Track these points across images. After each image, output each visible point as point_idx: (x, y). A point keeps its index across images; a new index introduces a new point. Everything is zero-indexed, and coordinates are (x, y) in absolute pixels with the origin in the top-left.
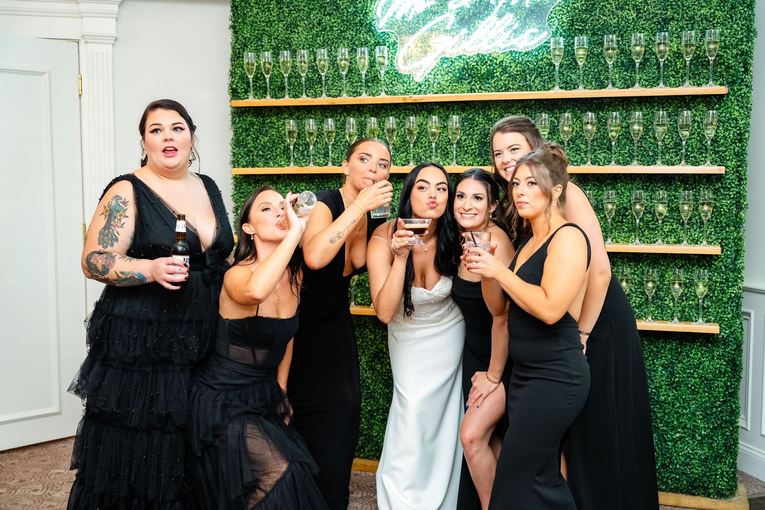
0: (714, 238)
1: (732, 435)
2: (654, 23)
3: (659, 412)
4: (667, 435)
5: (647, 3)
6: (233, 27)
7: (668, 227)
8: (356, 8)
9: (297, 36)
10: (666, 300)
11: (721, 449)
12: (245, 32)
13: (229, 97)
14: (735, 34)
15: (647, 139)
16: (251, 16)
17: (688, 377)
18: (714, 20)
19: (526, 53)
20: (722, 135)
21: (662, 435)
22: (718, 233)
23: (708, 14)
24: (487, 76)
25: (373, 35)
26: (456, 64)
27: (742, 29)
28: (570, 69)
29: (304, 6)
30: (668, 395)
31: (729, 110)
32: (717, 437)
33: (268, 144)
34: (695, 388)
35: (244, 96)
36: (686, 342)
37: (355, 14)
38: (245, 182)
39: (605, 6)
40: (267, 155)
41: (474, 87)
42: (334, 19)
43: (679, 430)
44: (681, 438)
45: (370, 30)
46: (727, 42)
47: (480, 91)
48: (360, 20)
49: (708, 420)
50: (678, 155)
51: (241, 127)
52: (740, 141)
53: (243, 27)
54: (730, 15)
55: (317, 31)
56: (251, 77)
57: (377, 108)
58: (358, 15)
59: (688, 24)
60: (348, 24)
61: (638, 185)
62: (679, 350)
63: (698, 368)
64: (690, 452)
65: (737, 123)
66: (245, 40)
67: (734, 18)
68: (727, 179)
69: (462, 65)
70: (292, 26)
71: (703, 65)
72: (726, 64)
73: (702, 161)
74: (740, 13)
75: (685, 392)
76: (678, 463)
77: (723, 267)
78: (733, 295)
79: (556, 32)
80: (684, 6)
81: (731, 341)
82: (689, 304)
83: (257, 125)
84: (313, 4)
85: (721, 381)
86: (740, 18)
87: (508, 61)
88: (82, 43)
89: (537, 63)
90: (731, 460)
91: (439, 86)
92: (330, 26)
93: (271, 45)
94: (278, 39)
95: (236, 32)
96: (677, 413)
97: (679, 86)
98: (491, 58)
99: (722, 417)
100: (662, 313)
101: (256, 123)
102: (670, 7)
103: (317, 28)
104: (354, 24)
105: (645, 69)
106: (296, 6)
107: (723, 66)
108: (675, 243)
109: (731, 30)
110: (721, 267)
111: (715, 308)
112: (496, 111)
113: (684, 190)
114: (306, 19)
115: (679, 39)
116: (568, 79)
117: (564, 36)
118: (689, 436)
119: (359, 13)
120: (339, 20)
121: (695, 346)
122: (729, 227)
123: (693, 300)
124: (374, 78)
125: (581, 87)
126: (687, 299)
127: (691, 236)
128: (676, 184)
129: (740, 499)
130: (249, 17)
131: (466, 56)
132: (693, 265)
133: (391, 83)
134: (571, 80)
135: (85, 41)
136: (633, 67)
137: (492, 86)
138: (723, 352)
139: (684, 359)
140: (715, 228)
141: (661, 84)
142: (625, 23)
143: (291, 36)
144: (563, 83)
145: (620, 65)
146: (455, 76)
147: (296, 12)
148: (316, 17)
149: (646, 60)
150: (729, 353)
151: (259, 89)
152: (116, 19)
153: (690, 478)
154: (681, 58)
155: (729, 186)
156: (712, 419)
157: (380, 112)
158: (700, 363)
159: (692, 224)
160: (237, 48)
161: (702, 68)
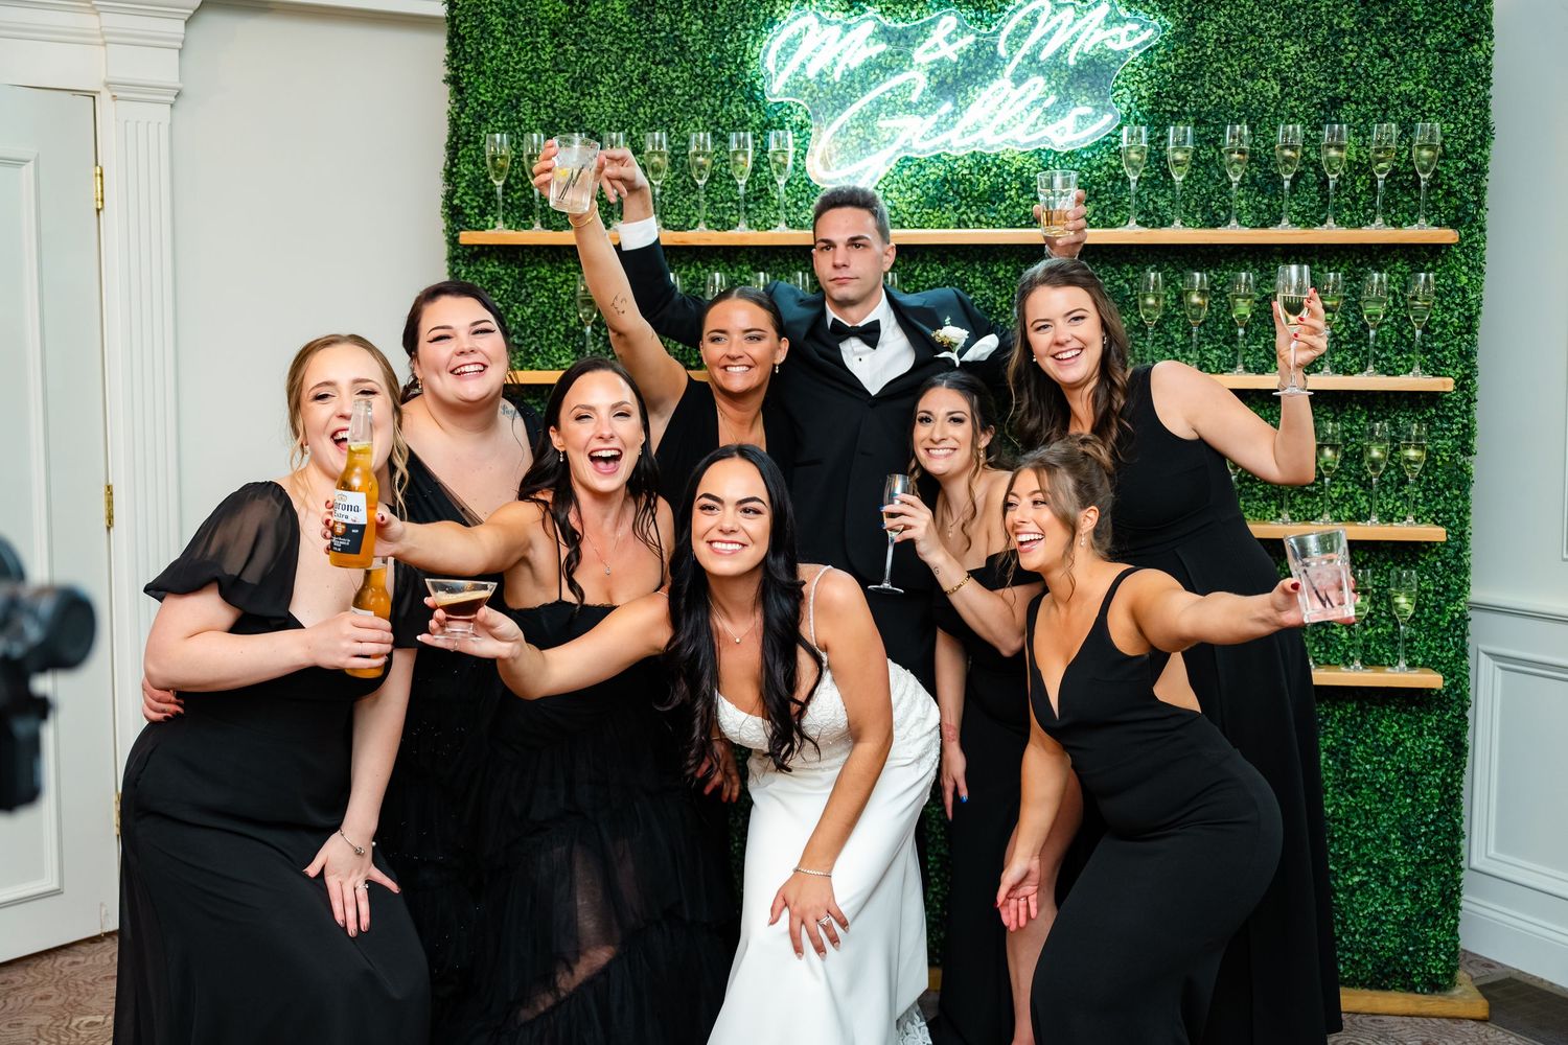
0: (1422, 509)
1: (1453, 874)
2: (1314, 106)
4: (1336, 879)
5: (1301, 69)
6: (453, 81)
7: (1338, 490)
8: (722, 52)
9: (596, 103)
11: (1435, 903)
12: (482, 91)
13: (441, 224)
14: (1461, 131)
16: (493, 58)
17: (1374, 770)
18: (1424, 104)
19: (1067, 154)
20: (1439, 319)
22: (1431, 501)
23: (1413, 93)
24: (990, 196)
25: (758, 107)
26: (928, 171)
27: (1474, 123)
28: (1154, 187)
29: (612, 44)
30: (1339, 806)
31: (1452, 273)
32: (1429, 880)
33: (532, 321)
34: (1387, 790)
35: (477, 222)
36: (1371, 704)
37: (718, 63)
40: (531, 344)
41: (965, 216)
42: (674, 71)
43: (1359, 870)
44: (1362, 884)
45: (752, 98)
46: (1448, 146)
47: (976, 224)
48: (731, 76)
49: (1412, 848)
50: (1357, 355)
52: (1471, 330)
53: (476, 80)
54: (1454, 96)
55: (639, 95)
56: (499, 183)
57: (766, 254)
58: (726, 66)
59: (1375, 110)
60: (705, 83)
62: (1359, 719)
63: (1393, 753)
64: (1380, 909)
65: (1464, 297)
66: (483, 107)
67: (1460, 103)
68: (1446, 400)
69: (942, 173)
70: (583, 84)
71: (1403, 188)
72: (1445, 187)
73: (1401, 366)
74: (1470, 93)
75: (1370, 798)
76: (1356, 931)
77: (1439, 564)
78: (1457, 615)
79: (1129, 115)
80: (1368, 76)
81: (1452, 701)
82: (1377, 634)
83: (507, 283)
84: (630, 41)
86: (1470, 103)
87: (1034, 169)
88: (104, 99)
89: (1090, 173)
90: (1453, 922)
92: (666, 86)
93: (539, 120)
94: (554, 109)
95: (460, 91)
96: (1354, 837)
97: (1360, 226)
98: (998, 162)
99: (1437, 842)
100: (1327, 651)
101: (506, 278)
102: (1342, 77)
103: (639, 88)
104: (717, 83)
105: (1296, 192)
106: (594, 42)
107: (1440, 192)
108: (1351, 519)
109: (1455, 124)
110: (1435, 563)
111: (1426, 640)
112: (1007, 264)
113: (1367, 420)
114: (616, 70)
115: (1361, 138)
116: (1151, 206)
117: (1143, 124)
118: (1376, 880)
119: (728, 63)
120: (686, 74)
121: (1388, 711)
122: (1449, 489)
123: (1385, 626)
124: (760, 194)
125: (1177, 223)
126: (1372, 625)
127: (1381, 506)
128: (1353, 410)
129: (1465, 992)
130: (491, 61)
131: (949, 155)
132: (1385, 561)
133: (796, 204)
134: (1156, 209)
135: (109, 95)
136: (1274, 187)
137: (1002, 217)
138: (1439, 721)
139: (1368, 736)
140: (1424, 492)
141: (1330, 222)
142: (1260, 103)
143: (582, 103)
144: (1141, 213)
145: (1249, 183)
146: (927, 195)
147: (594, 53)
148: (637, 67)
149: (1298, 176)
150: (1450, 723)
151: (510, 208)
152: (180, 50)
153: (1379, 958)
154: (1364, 172)
155: (1450, 414)
156: (1419, 847)
157: (771, 263)
158: (1397, 743)
159: (1383, 485)
160: (464, 123)
161: (1402, 193)
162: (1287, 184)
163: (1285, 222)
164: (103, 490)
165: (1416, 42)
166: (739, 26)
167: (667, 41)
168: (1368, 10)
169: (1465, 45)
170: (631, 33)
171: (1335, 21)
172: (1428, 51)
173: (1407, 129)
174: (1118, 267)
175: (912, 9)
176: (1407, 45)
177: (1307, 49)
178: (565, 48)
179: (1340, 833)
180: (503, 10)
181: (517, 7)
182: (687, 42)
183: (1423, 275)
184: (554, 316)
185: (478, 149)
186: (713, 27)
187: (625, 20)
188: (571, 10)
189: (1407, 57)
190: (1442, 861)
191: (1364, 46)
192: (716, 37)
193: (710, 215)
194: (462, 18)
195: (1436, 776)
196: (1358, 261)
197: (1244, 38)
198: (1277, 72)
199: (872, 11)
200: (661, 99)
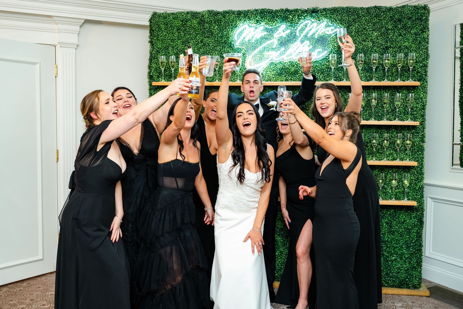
0: (411, 157)
1: (420, 257)
2: (381, 49)
3: (384, 247)
4: (388, 258)
5: (378, 39)
6: (151, 42)
7: (388, 152)
8: (223, 34)
10: (387, 189)
11: (415, 264)
12: (159, 45)
13: (147, 80)
14: (421, 56)
15: (378, 108)
16: (162, 36)
17: (398, 228)
18: (411, 48)
19: (315, 62)
20: (415, 106)
21: (386, 258)
22: (413, 155)
23: (408, 45)
24: (294, 73)
25: (232, 49)
26: (278, 66)
27: (424, 54)
28: (338, 70)
29: (193, 32)
30: (389, 238)
31: (419, 94)
32: (413, 258)
34: (402, 234)
35: (157, 80)
36: (397, 210)
37: (221, 37)
39: (356, 39)
41: (287, 78)
42: (210, 39)
43: (394, 255)
44: (395, 259)
45: (230, 47)
46: (417, 60)
47: (291, 80)
48: (225, 41)
49: (409, 250)
50: (393, 116)
52: (424, 109)
53: (157, 42)
54: (419, 46)
55: (200, 46)
56: (163, 69)
57: (234, 88)
59: (398, 50)
60: (218, 42)
61: (373, 130)
62: (394, 214)
63: (404, 224)
64: (400, 266)
65: (422, 100)
66: (159, 49)
67: (421, 48)
68: (417, 128)
69: (281, 67)
70: (186, 43)
72: (417, 71)
73: (405, 119)
74: (423, 45)
75: (397, 236)
76: (394, 272)
77: (416, 172)
78: (421, 186)
79: (331, 51)
80: (396, 41)
81: (420, 209)
82: (399, 191)
84: (198, 31)
85: (415, 230)
86: (423, 48)
88: (58, 47)
89: (321, 67)
90: (420, 270)
91: (268, 77)
92: (208, 43)
93: (174, 52)
94: (178, 50)
95: (153, 45)
96: (393, 246)
97: (394, 81)
98: (296, 64)
99: (416, 248)
102: (389, 41)
103: (200, 44)
104: (221, 43)
105: (377, 72)
106: (188, 32)
107: (415, 72)
108: (392, 160)
109: (419, 54)
110: (415, 172)
111: (412, 193)
113: (396, 133)
114: (194, 39)
115: (394, 57)
116: (338, 76)
117: (335, 54)
118: (399, 258)
119: (224, 37)
120: (213, 40)
121: (402, 212)
122: (418, 152)
123: (401, 189)
125: (345, 80)
126: (398, 189)
127: (400, 156)
128: (392, 130)
129: (424, 289)
130: (161, 37)
131: (283, 62)
132: (401, 171)
134: (339, 76)
135: (59, 46)
136: (371, 71)
137: (297, 78)
138: (416, 215)
139: (397, 219)
140: (412, 152)
141: (386, 80)
142: (367, 48)
143: (185, 48)
144: (335, 77)
145: (364, 69)
146: (277, 72)
147: (188, 35)
148: (200, 38)
149: (377, 67)
150: (419, 215)
151: (166, 76)
152: (78, 34)
153: (400, 279)
154: (395, 66)
155: (419, 132)
156: (411, 249)
157: (235, 91)
158: (405, 221)
159: (400, 151)
160: (154, 53)
161: (405, 72)
162: (374, 70)
163: (374, 80)
164: (56, 151)
165: (409, 32)
166: (227, 28)
167: (208, 31)
168: (396, 23)
169: (422, 33)
170: (198, 29)
171: (387, 26)
172: (412, 34)
173: (406, 55)
175: (274, 23)
176: (406, 33)
177: (379, 34)
178: (181, 33)
179: (389, 245)
180: (164, 23)
181: (168, 22)
182: (213, 32)
183: (411, 94)
185: (157, 60)
186: (220, 28)
187: (197, 26)
188: (182, 23)
189: (406, 36)
190: (417, 253)
191: (395, 33)
192: (221, 30)
193: (219, 78)
194: (153, 25)
196: (393, 90)
197: (362, 31)
198: (371, 40)
199: (263, 24)
200: (206, 47)
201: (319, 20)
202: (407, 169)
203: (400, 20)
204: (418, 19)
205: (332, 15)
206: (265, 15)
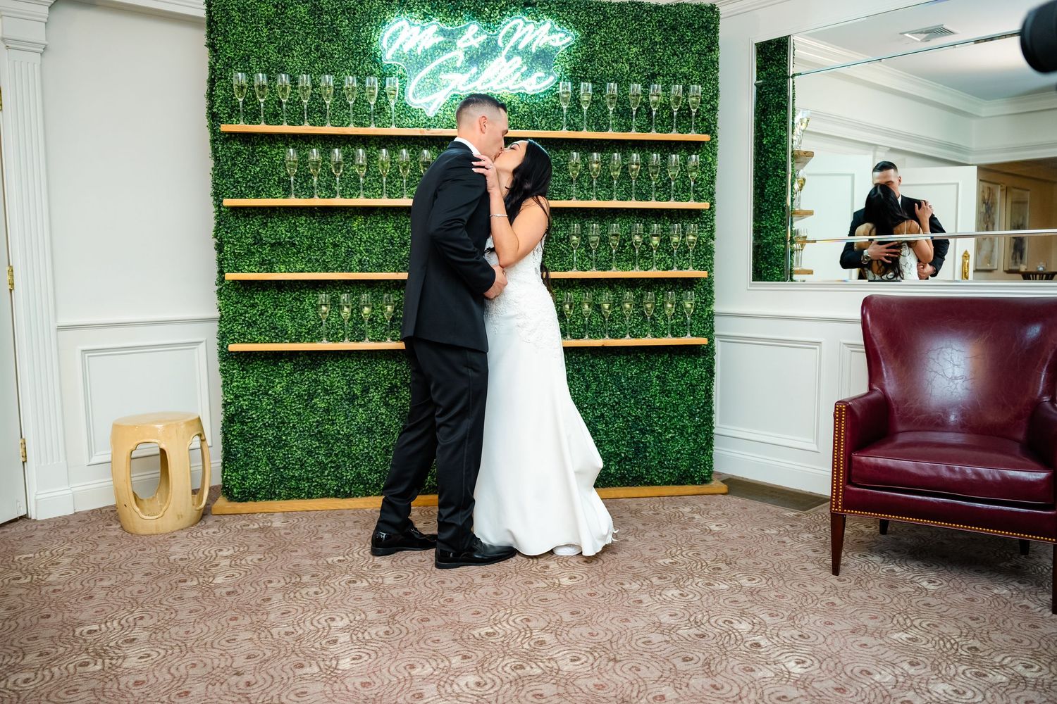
0: (696, 264)
1: (711, 430)
2: (645, 76)
4: (661, 436)
5: (638, 59)
6: (211, 46)
7: (659, 256)
8: (359, 37)
9: (292, 60)
10: (658, 320)
11: (703, 443)
12: (229, 52)
13: (206, 122)
14: (708, 91)
15: (640, 179)
16: (234, 34)
17: (677, 385)
18: (692, 78)
19: (532, 96)
20: (700, 177)
21: (657, 437)
22: (698, 260)
23: (687, 73)
25: (378, 66)
27: (713, 88)
28: (573, 112)
29: (300, 29)
30: (662, 402)
31: (705, 156)
32: (701, 433)
33: (260, 174)
34: (682, 394)
35: (227, 121)
36: (674, 353)
37: (356, 42)
38: (233, 216)
39: (602, 57)
40: (259, 186)
42: (334, 46)
43: (671, 431)
44: (672, 437)
45: (375, 61)
46: (703, 97)
48: (363, 50)
49: (693, 419)
50: (665, 193)
51: (225, 155)
52: (713, 182)
53: (224, 45)
54: (704, 75)
55: (315, 57)
56: (241, 100)
57: (384, 141)
59: (671, 80)
60: (350, 52)
62: (669, 362)
63: (685, 377)
64: (680, 448)
65: (710, 167)
66: (229, 60)
67: (707, 78)
68: (704, 213)
70: (285, 50)
71: (683, 117)
72: (702, 117)
73: (685, 198)
74: (711, 74)
75: (675, 398)
76: (670, 459)
77: (702, 288)
78: (710, 312)
79: (561, 77)
80: (668, 64)
81: (709, 352)
82: (677, 322)
83: (245, 154)
84: (309, 29)
86: (711, 79)
87: (517, 102)
88: (3, 48)
89: (543, 105)
90: (711, 452)
91: (448, 122)
92: (329, 53)
94: (269, 63)
95: (216, 51)
96: (669, 416)
97: (666, 132)
99: (704, 416)
100: (655, 331)
101: (244, 151)
102: (656, 64)
103: (315, 53)
104: (356, 53)
105: (638, 117)
106: (290, 28)
107: (700, 119)
108: (664, 270)
109: (705, 88)
111: (698, 324)
113: (671, 224)
114: (302, 44)
115: (665, 92)
116: (572, 122)
117: (568, 82)
118: (678, 435)
119: (362, 43)
120: (340, 47)
122: (706, 255)
123: (681, 318)
124: (381, 110)
125: (585, 130)
126: (675, 318)
127: (677, 263)
128: (665, 218)
129: (717, 484)
130: (233, 35)
132: (679, 289)
133: (399, 116)
134: (574, 123)
135: (4, 46)
136: (628, 114)
138: (703, 361)
139: (673, 369)
140: (695, 256)
141: (654, 131)
142: (620, 74)
143: (284, 60)
144: (568, 125)
145: (617, 112)
147: (290, 34)
148: (314, 42)
149: (638, 110)
150: (708, 362)
151: (246, 114)
152: (46, 23)
153: (680, 470)
154: (668, 108)
155: (706, 220)
156: (697, 419)
158: (687, 372)
159: (678, 253)
160: (218, 68)
161: (684, 118)
162: (634, 113)
163: (633, 130)
164: (8, 268)
165: (688, 49)
166: (368, 24)
167: (329, 30)
168: (667, 33)
169: (708, 52)
170: (310, 24)
171: (653, 37)
172: (693, 54)
173: (686, 90)
174: (557, 151)
175: (456, 20)
176: (684, 50)
177: (641, 50)
178: (274, 30)
179: (663, 415)
180: (239, 8)
182: (340, 31)
183: (694, 156)
184: (272, 171)
185: (228, 82)
186: (354, 24)
187: (306, 17)
189: (684, 56)
190: (706, 424)
191: (665, 50)
192: (356, 29)
193: (355, 120)
194: (215, 12)
195: (703, 386)
196: (666, 149)
197: (612, 43)
198: (628, 60)
199: (436, 20)
200: (327, 60)
201: (538, 21)
202: (688, 283)
203: (674, 29)
204: (702, 27)
205: (560, 11)
206: (438, 3)
